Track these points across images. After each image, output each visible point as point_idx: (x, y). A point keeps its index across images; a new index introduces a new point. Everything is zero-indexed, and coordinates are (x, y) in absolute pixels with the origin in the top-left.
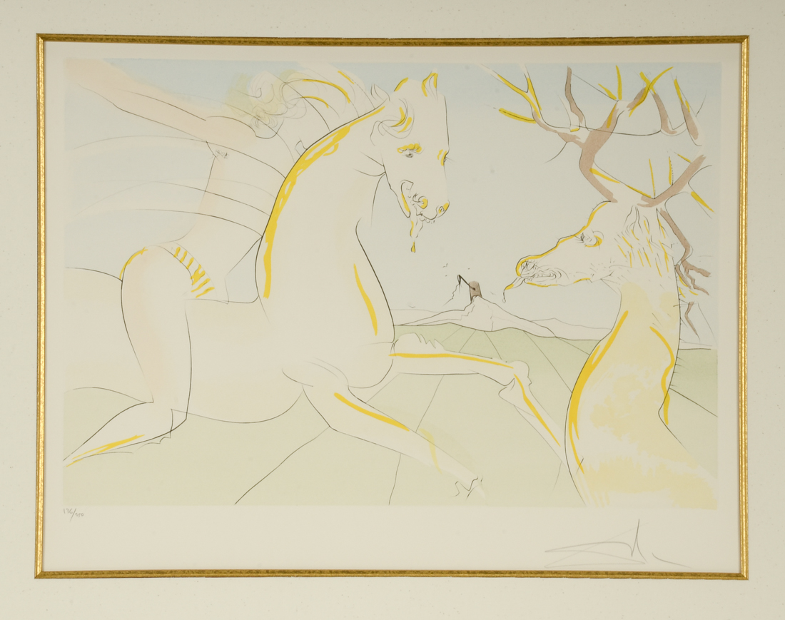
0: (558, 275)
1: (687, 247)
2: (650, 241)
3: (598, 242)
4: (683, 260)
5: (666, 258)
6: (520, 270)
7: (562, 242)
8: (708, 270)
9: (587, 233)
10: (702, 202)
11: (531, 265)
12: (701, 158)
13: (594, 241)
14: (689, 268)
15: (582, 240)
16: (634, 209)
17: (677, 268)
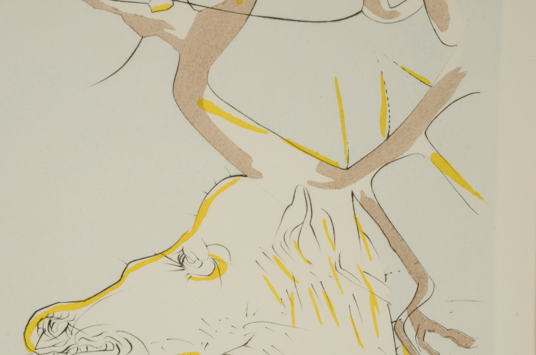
0: (125, 348)
1: (420, 279)
2: (338, 266)
3: (218, 269)
4: (412, 310)
5: (374, 304)
6: (33, 337)
7: (134, 269)
8: (470, 333)
9: (192, 247)
10: (456, 176)
11: (59, 326)
12: (456, 76)
13: (209, 267)
14: (424, 327)
15: (182, 265)
16: (300, 196)
17: (397, 327)
